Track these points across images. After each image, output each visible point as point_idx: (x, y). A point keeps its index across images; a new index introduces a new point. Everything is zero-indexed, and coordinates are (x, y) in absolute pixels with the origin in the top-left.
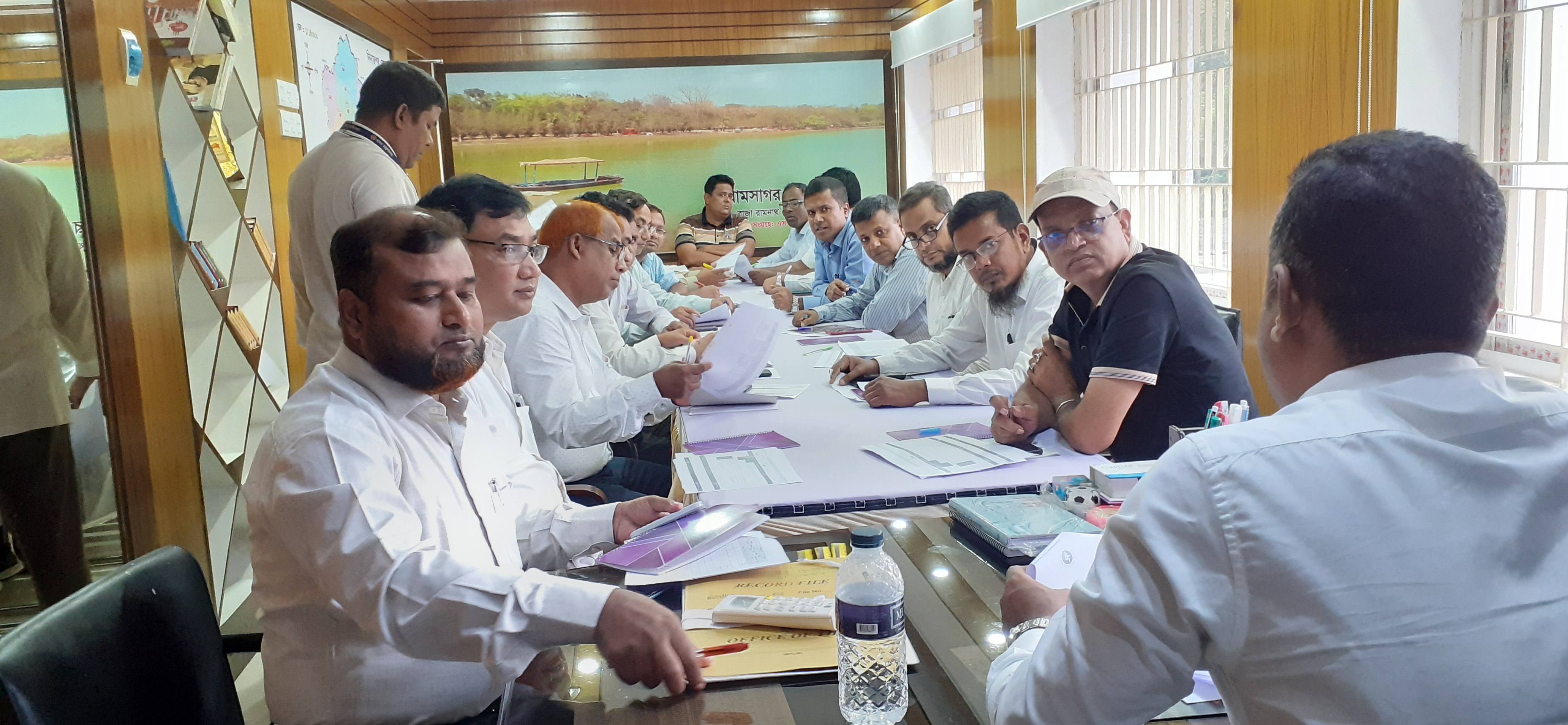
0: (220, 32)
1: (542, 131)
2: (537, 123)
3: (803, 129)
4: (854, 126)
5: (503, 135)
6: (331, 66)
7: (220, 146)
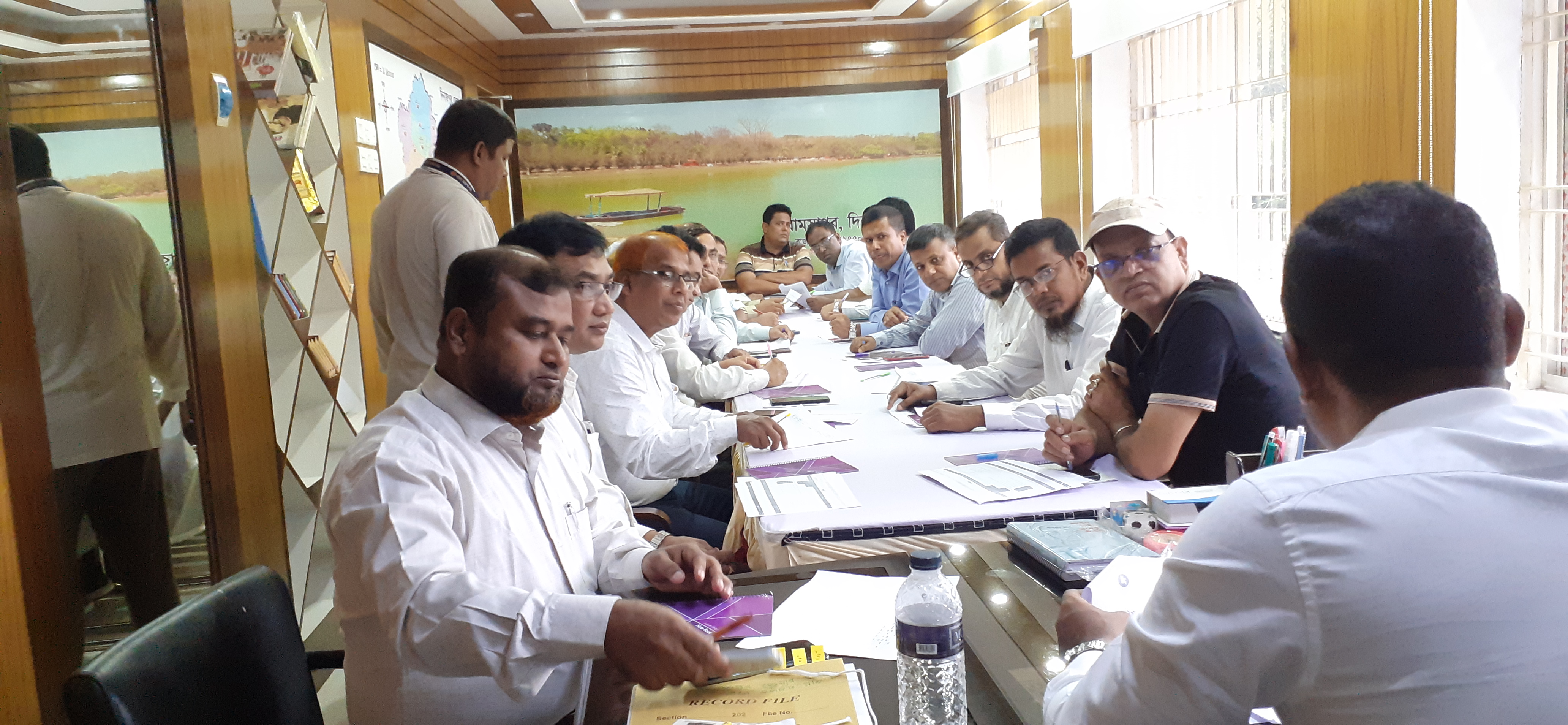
0: (303, 73)
1: (607, 164)
2: (601, 155)
3: (860, 158)
4: (910, 155)
5: (569, 168)
6: (406, 104)
7: (302, 182)
